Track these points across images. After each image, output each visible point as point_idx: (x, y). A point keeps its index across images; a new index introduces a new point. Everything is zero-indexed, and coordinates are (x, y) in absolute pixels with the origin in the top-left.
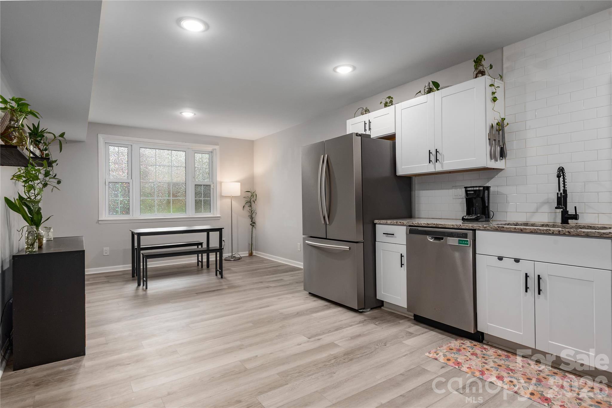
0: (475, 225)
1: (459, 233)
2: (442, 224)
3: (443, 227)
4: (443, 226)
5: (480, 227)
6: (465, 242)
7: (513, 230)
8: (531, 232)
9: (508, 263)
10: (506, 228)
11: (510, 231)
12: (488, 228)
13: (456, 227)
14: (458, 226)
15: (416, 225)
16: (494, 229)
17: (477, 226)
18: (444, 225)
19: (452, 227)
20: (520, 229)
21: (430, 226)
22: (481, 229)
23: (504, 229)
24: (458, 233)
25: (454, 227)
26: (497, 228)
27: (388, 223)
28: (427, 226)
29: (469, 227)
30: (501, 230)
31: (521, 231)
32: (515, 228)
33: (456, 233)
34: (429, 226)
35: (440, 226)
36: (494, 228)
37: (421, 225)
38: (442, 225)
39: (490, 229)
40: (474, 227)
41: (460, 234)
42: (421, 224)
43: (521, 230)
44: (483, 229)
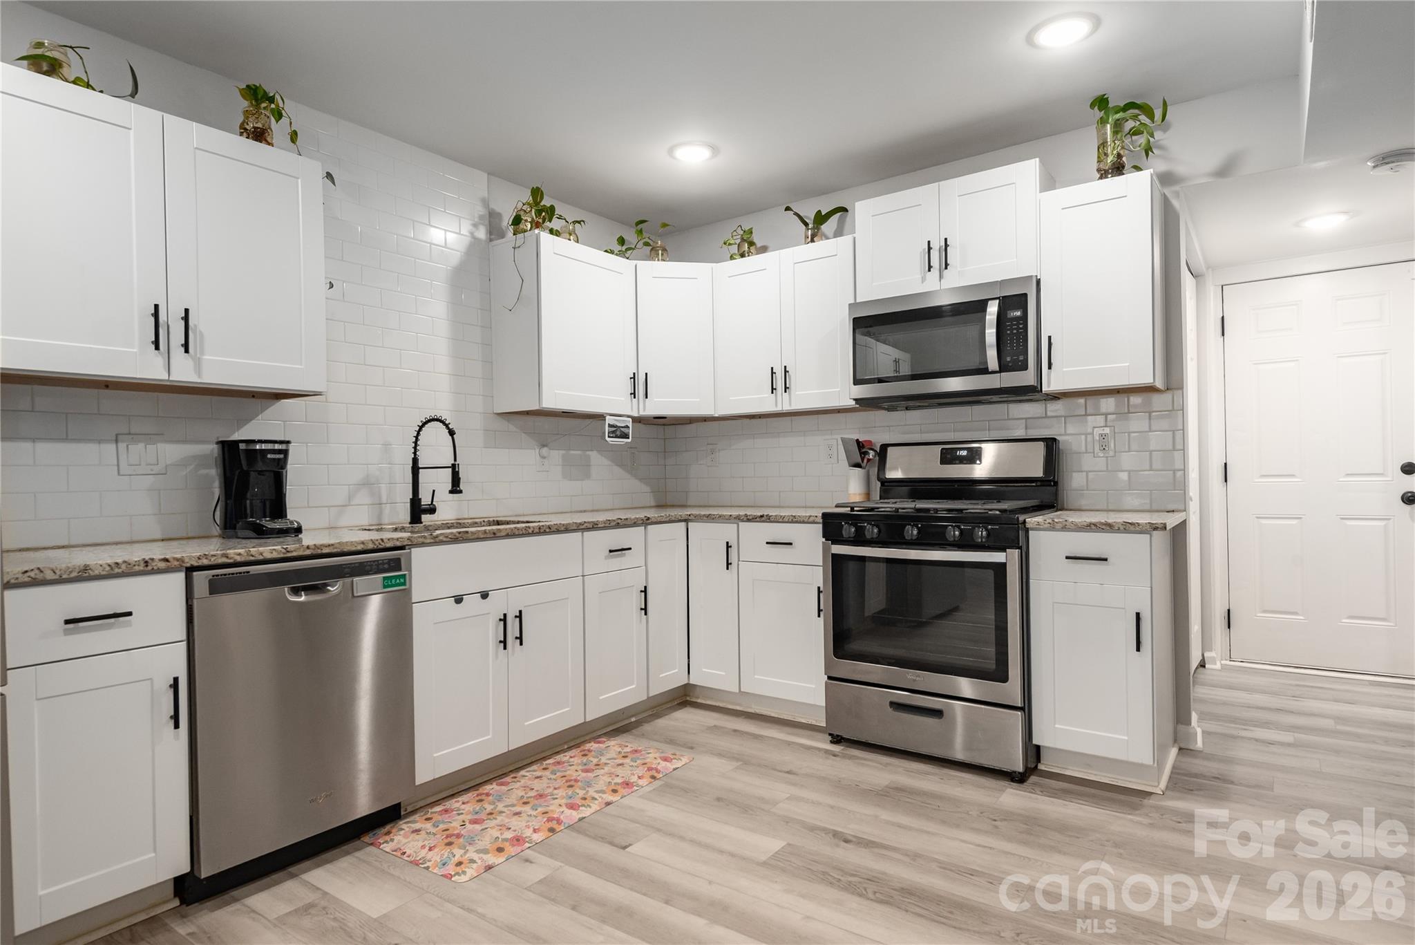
0: (416, 535)
1: (380, 562)
2: (332, 545)
3: (335, 550)
4: (336, 548)
5: (425, 537)
6: (398, 581)
7: (482, 536)
8: (508, 536)
9: (472, 602)
10: (472, 533)
11: (477, 538)
12: (441, 538)
13: (371, 546)
14: (377, 543)
15: (239, 559)
16: (451, 538)
17: (419, 537)
18: (338, 546)
19: (360, 547)
20: (492, 532)
21: (294, 554)
22: (428, 541)
23: (469, 536)
24: (378, 561)
25: (365, 548)
26: (457, 535)
27: (97, 572)
28: (282, 556)
29: (404, 541)
30: (463, 540)
31: (494, 536)
32: (485, 532)
33: (374, 561)
34: (289, 555)
35: (326, 551)
36: (453, 537)
37: (261, 558)
38: (331, 548)
39: (445, 539)
40: (412, 539)
41: (383, 564)
42: (261, 554)
43: (494, 534)
44: (432, 541)
